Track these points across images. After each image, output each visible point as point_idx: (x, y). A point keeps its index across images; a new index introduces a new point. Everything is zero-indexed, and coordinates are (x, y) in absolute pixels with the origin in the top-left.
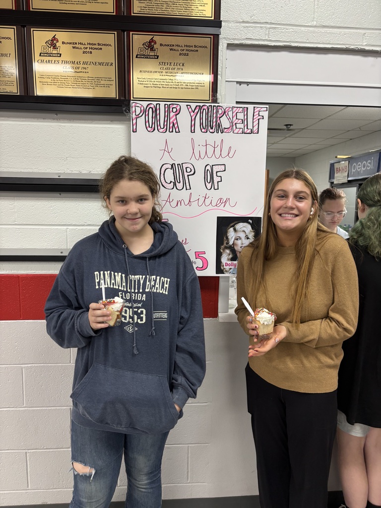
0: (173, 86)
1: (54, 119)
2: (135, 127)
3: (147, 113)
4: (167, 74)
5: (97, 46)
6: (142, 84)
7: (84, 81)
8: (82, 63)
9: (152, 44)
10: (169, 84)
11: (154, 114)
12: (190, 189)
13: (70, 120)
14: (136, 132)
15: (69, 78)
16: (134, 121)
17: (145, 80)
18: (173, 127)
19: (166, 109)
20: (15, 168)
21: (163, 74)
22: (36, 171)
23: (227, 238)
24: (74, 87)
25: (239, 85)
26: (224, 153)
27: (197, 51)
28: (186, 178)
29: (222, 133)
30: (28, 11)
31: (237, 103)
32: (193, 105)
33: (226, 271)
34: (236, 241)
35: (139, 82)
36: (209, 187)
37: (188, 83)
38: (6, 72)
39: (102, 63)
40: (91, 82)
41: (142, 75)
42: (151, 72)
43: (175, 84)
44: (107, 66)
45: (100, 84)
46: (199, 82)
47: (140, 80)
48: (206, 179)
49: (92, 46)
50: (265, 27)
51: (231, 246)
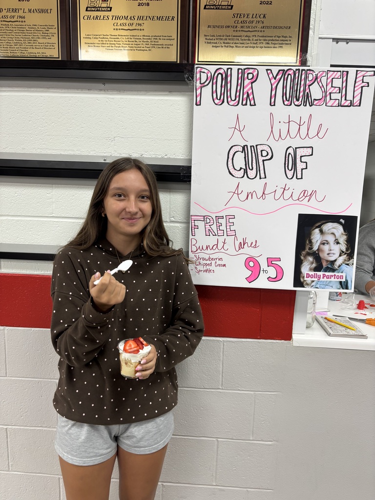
0: (249, 45)
1: (101, 90)
2: (198, 99)
3: (215, 81)
4: (243, 29)
6: (210, 43)
7: (138, 40)
8: (136, 18)
10: (245, 42)
11: (224, 81)
12: (265, 178)
13: (120, 91)
14: (200, 105)
15: (120, 37)
16: (199, 92)
17: (214, 38)
18: (248, 99)
19: (240, 75)
21: (238, 29)
23: (311, 242)
24: (126, 48)
25: (335, 43)
26: (312, 133)
28: (261, 163)
29: (310, 106)
31: (332, 66)
32: (275, 70)
33: (307, 284)
34: (322, 246)
35: (207, 41)
36: (290, 176)
37: (269, 40)
38: (46, 32)
39: (161, 17)
40: (147, 42)
41: (211, 31)
42: (222, 27)
43: (252, 42)
44: (167, 21)
45: (158, 45)
46: (284, 39)
47: (208, 38)
48: (286, 165)
51: (315, 252)
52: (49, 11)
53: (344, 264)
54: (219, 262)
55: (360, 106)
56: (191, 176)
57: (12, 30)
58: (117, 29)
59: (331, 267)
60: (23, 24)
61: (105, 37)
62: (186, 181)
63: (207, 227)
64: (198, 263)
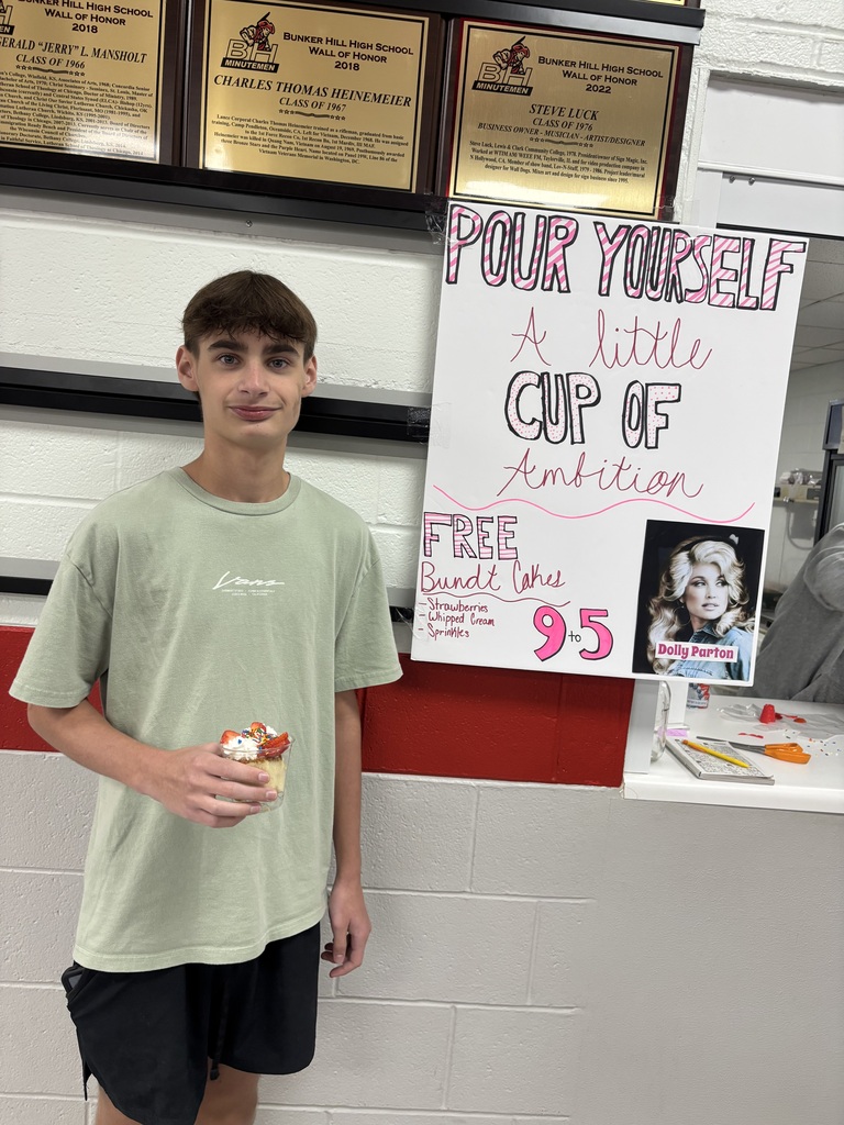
0: (561, 171)
1: (242, 235)
2: (453, 270)
3: (489, 235)
4: (550, 138)
5: (374, 52)
6: (482, 158)
7: (330, 139)
8: (330, 93)
9: (519, 55)
10: (552, 163)
11: (507, 238)
12: (583, 442)
13: (283, 239)
14: (455, 282)
15: (292, 129)
16: (454, 255)
17: (490, 149)
18: (555, 279)
19: (541, 229)
20: (127, 355)
21: (540, 136)
23: (670, 579)
24: (304, 153)
25: (728, 180)
26: (682, 354)
27: (634, 82)
28: (575, 412)
31: (720, 226)
32: (612, 224)
33: (661, 667)
34: (692, 588)
35: (475, 154)
36: (633, 441)
37: (601, 165)
38: (130, 101)
39: (383, 97)
40: (350, 144)
41: (484, 135)
42: (508, 129)
43: (567, 164)
44: (394, 105)
45: (372, 152)
46: (631, 164)
47: (477, 148)
48: (627, 419)
49: (362, 51)
50: (813, 37)
51: (678, 600)
52: (140, 58)
53: (735, 628)
54: (479, 615)
55: (774, 309)
56: (428, 429)
57: (52, 90)
58: (287, 112)
59: (710, 632)
60: (80, 78)
61: (259, 125)
62: (417, 440)
63: (459, 538)
64: (434, 615)
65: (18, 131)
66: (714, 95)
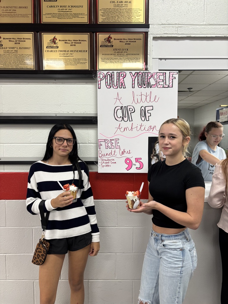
0: (121, 62)
1: (54, 83)
2: (99, 86)
3: (106, 78)
4: (118, 55)
5: (78, 42)
6: (104, 61)
7: (71, 61)
8: (70, 51)
9: (110, 39)
10: (119, 60)
11: (111, 78)
12: (132, 121)
13: (63, 83)
14: (100, 88)
15: (62, 59)
16: (99, 83)
17: (105, 59)
18: (122, 85)
19: (118, 75)
20: (31, 111)
21: (116, 55)
22: (43, 112)
23: (155, 150)
24: (65, 64)
25: (160, 60)
26: (152, 99)
27: (135, 41)
28: (130, 114)
29: (150, 88)
30: (40, 24)
31: (159, 70)
32: (133, 72)
35: (102, 60)
36: (143, 119)
37: (130, 60)
38: (28, 57)
39: (81, 51)
40: (75, 61)
41: (104, 56)
42: (109, 54)
44: (84, 52)
45: (80, 62)
46: (137, 59)
47: (103, 59)
48: (141, 115)
49: (76, 42)
50: (175, 27)
51: (157, 154)
52: (29, 48)
54: (112, 161)
55: (172, 87)
56: (97, 121)
57: (11, 57)
58: (61, 56)
60: (17, 54)
61: (55, 59)
62: (95, 124)
63: (106, 144)
64: (102, 162)
65: (5, 66)
66: (154, 42)
